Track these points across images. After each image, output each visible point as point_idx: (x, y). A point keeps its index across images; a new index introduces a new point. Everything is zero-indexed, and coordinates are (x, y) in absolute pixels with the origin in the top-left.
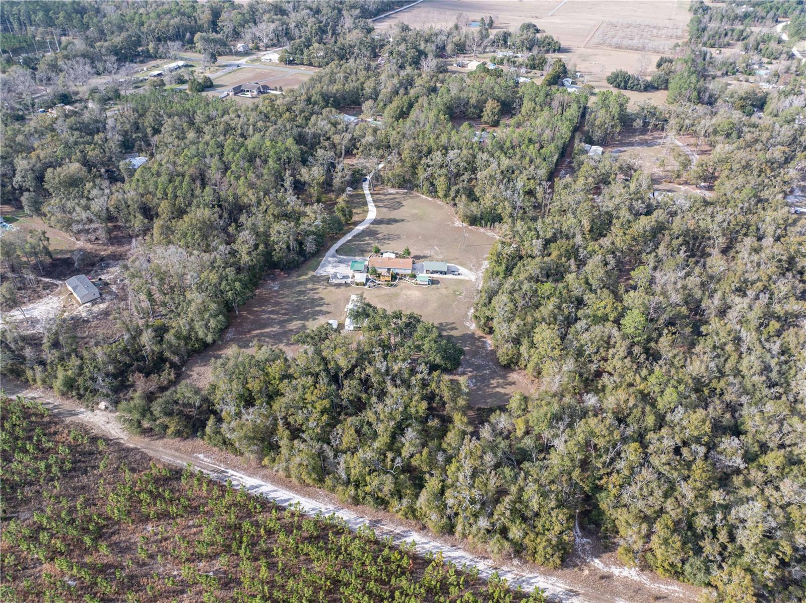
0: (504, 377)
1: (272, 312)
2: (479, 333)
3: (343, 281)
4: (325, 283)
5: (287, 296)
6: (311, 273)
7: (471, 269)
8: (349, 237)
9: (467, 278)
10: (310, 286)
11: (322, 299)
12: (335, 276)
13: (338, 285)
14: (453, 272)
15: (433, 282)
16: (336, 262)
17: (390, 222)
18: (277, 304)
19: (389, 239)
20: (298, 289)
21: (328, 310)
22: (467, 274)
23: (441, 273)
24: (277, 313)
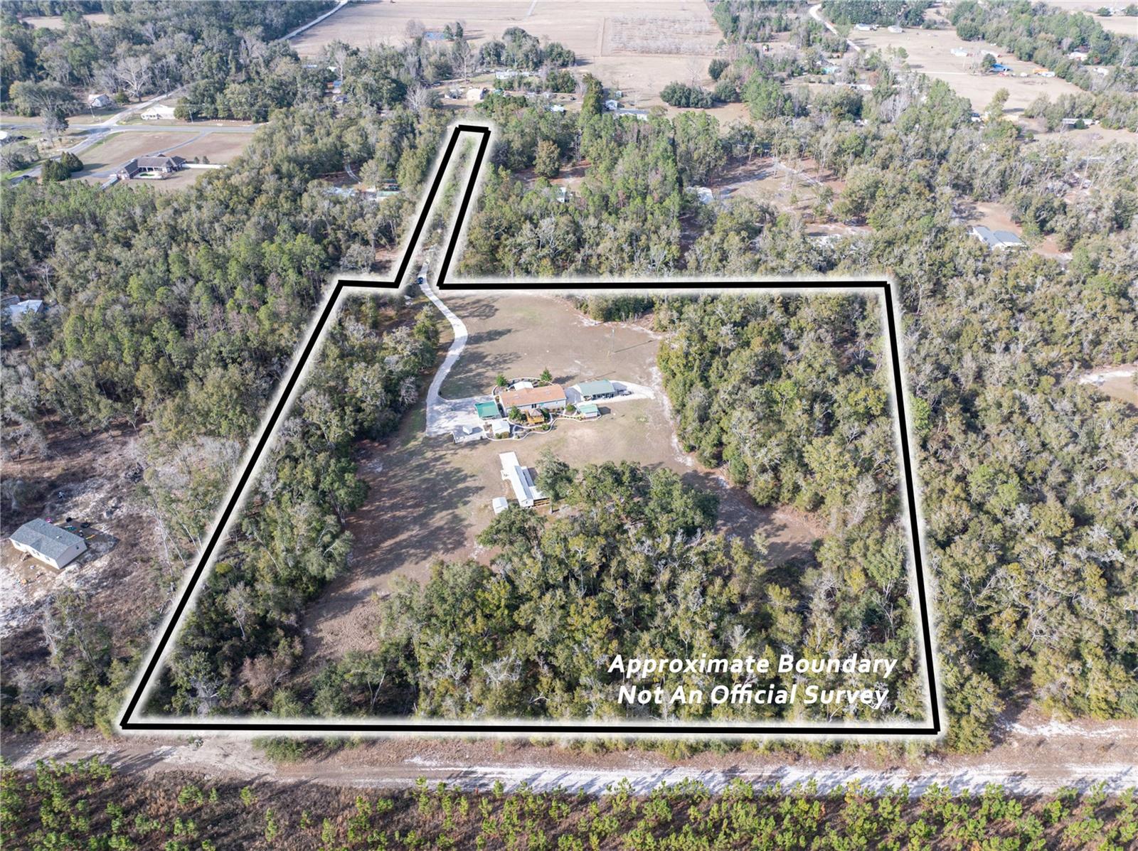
0: (769, 521)
1: (393, 507)
3: (477, 437)
4: (450, 445)
5: (404, 478)
6: (421, 436)
7: (640, 383)
8: (445, 370)
9: (643, 397)
10: (429, 455)
11: (459, 470)
12: (459, 430)
13: (472, 445)
14: (620, 392)
15: (603, 411)
16: (447, 410)
17: (493, 336)
18: (394, 493)
19: (505, 361)
20: (414, 463)
21: (477, 484)
22: (640, 392)
23: (606, 395)
24: (404, 507)
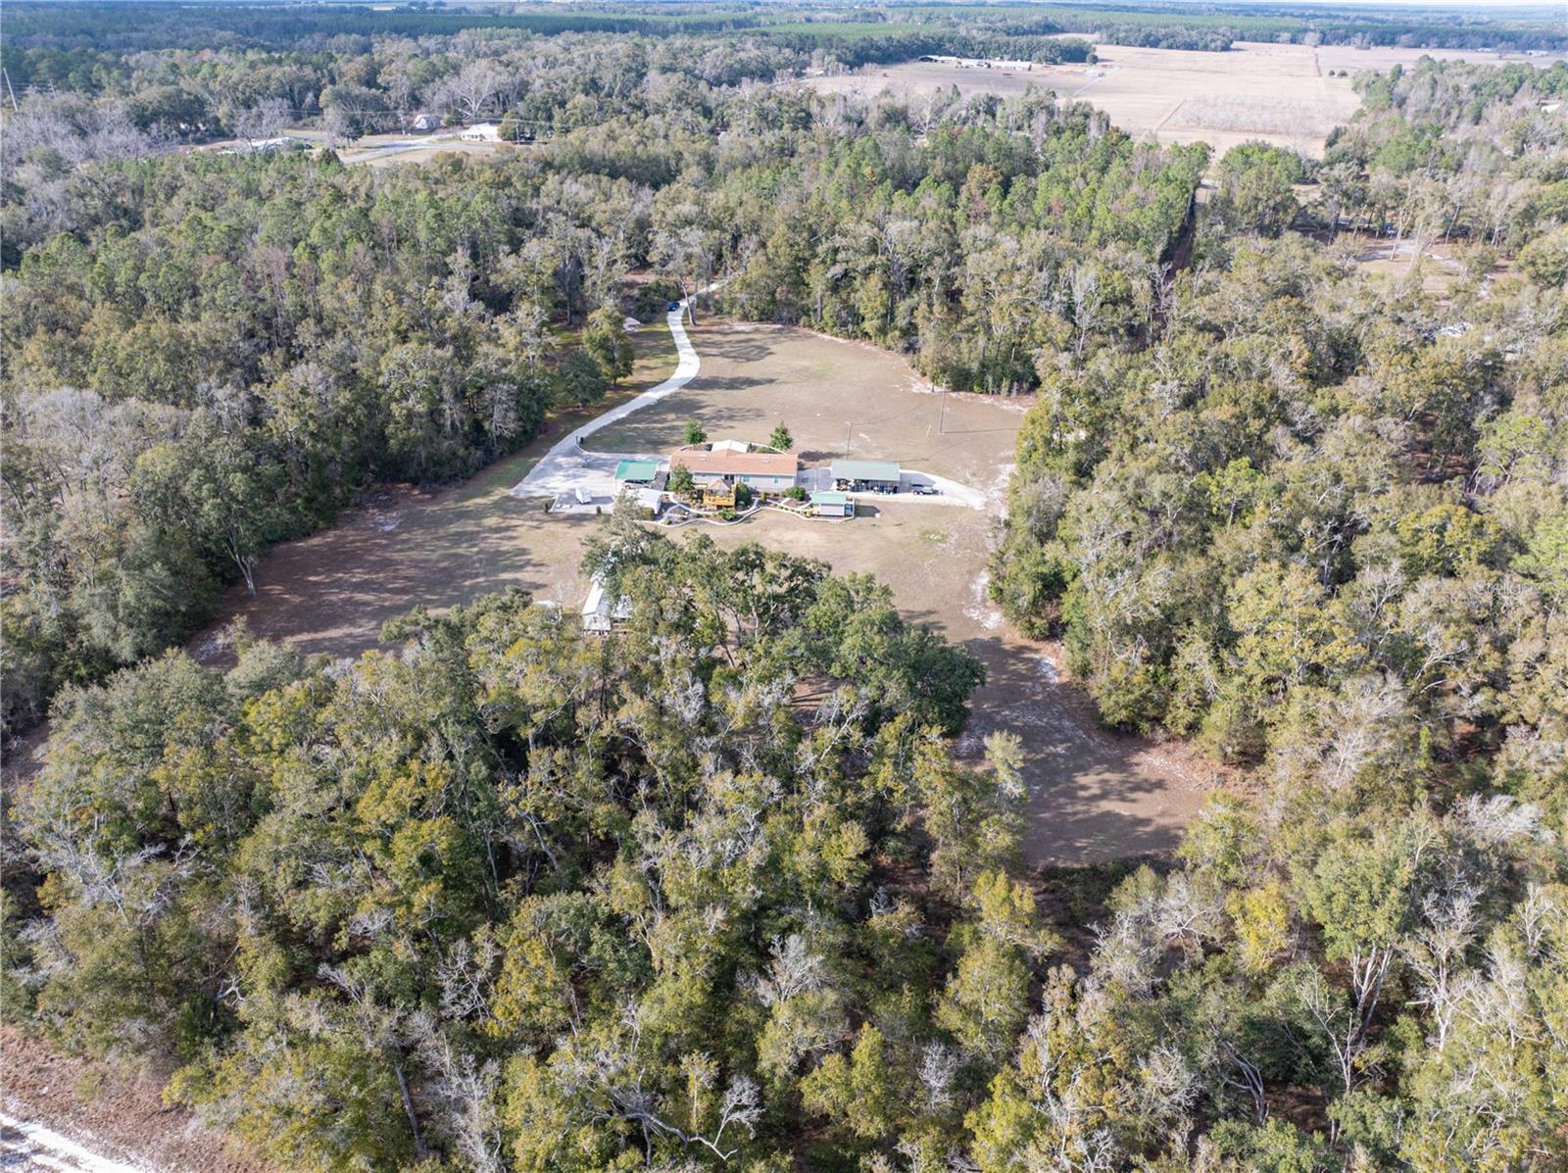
1: (362, 586)
2: (1014, 636)
3: (592, 509)
4: (539, 514)
5: (419, 546)
6: (500, 492)
7: (967, 483)
8: (620, 413)
9: (958, 502)
10: (491, 521)
11: (523, 552)
12: (571, 498)
13: (577, 520)
14: (917, 488)
15: (859, 511)
16: (576, 466)
17: (734, 384)
18: (385, 564)
19: (731, 418)
20: (453, 528)
21: (538, 579)
22: (953, 492)
23: (883, 487)
24: (380, 588)
